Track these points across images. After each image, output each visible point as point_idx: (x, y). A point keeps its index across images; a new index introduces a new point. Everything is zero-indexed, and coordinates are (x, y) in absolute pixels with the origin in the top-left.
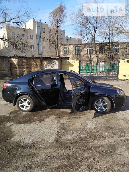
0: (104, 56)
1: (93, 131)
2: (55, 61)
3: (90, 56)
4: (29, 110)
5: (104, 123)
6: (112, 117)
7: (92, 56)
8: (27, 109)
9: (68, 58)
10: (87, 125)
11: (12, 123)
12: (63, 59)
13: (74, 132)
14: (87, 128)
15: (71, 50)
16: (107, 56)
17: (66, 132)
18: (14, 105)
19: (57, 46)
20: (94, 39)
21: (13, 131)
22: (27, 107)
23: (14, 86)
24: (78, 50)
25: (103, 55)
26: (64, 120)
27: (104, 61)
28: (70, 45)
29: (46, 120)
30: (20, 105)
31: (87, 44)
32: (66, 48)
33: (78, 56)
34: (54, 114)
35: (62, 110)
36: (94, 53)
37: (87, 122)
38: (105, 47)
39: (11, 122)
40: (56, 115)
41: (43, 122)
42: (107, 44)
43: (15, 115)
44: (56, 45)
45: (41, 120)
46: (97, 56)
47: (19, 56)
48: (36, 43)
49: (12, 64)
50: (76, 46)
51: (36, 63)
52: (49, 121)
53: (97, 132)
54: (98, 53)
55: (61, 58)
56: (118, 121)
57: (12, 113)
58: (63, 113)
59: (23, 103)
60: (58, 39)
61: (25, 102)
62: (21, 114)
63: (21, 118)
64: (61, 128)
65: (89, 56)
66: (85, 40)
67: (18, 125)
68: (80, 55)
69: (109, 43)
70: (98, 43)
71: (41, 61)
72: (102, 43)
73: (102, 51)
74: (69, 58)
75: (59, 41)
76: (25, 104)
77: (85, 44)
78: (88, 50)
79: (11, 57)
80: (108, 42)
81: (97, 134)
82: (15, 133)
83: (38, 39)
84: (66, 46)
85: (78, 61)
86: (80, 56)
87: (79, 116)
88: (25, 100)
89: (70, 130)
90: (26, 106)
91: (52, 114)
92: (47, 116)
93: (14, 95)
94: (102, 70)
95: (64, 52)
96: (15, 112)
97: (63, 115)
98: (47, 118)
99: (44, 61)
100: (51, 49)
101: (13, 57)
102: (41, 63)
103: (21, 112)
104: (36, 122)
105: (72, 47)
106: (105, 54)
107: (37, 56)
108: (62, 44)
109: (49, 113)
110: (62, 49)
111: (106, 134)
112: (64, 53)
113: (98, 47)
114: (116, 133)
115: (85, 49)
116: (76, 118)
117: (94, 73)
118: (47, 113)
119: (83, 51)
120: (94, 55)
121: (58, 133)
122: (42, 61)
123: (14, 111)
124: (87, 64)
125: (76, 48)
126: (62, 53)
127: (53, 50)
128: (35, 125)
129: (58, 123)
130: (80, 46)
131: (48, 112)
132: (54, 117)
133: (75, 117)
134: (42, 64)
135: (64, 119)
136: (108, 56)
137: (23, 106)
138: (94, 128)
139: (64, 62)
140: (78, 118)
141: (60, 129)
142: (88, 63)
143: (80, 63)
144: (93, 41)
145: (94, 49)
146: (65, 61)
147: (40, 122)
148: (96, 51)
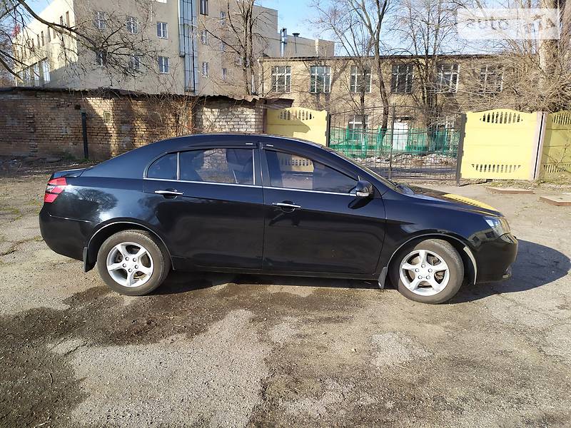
0: (409, 100)
1: (406, 376)
2: (242, 112)
3: (362, 100)
4: (146, 289)
5: (441, 343)
6: (467, 318)
7: (369, 101)
8: (141, 283)
9: (290, 102)
10: (379, 349)
11: (77, 342)
12: (270, 104)
13: (331, 384)
14: (378, 362)
15: (299, 77)
16: (417, 100)
17: (296, 381)
18: (89, 267)
19: (248, 63)
20: (375, 42)
21: (78, 376)
22: (139, 274)
23: (89, 193)
24: (320, 79)
25: (406, 97)
26: (283, 331)
27: (407, 119)
28: (294, 59)
29: (214, 328)
30: (112, 267)
31: (351, 58)
32: (281, 69)
33: (322, 98)
34: (243, 306)
35: (273, 289)
36: (373, 89)
37: (376, 337)
38: (411, 70)
39: (74, 336)
40: (251, 308)
41: (202, 336)
42: (420, 60)
43: (90, 309)
44: (245, 59)
45: (194, 331)
46: (385, 101)
47: (116, 90)
48: (177, 49)
49: (88, 117)
50: (313, 63)
51: (175, 115)
52: (226, 334)
53: (422, 381)
54: (388, 89)
55: (266, 101)
56: (493, 336)
57: (78, 297)
58: (281, 299)
59: (124, 261)
60: (254, 37)
61: (131, 257)
62: (114, 302)
63: (112, 319)
64: (274, 366)
65: (357, 98)
66: (346, 44)
67: (100, 349)
68: (327, 95)
69: (427, 57)
70: (391, 57)
71: (194, 110)
72: (401, 57)
73: (401, 85)
74: (292, 101)
75: (257, 46)
76: (131, 263)
77: (346, 59)
78: (353, 77)
79: (85, 93)
80: (424, 53)
81: (423, 391)
82: (86, 387)
83: (182, 37)
84: (282, 64)
85: (324, 113)
86: (327, 99)
87: (341, 314)
88: (131, 249)
89: (312, 376)
90: (135, 271)
91: (235, 305)
92: (219, 314)
93: (86, 230)
94: (400, 148)
95: (274, 83)
96: (92, 293)
97: (281, 309)
98: (216, 319)
99: (205, 109)
100: (229, 70)
101: (94, 93)
102: (194, 117)
103: (116, 294)
104: (174, 337)
105: (300, 66)
106: (411, 94)
107: (180, 92)
108: (265, 56)
109: (224, 300)
110: (268, 73)
111: (459, 392)
112: (274, 88)
113: (387, 71)
114: (499, 387)
115: (346, 76)
116: (328, 320)
117: (373, 159)
118: (218, 301)
119: (338, 82)
120: (374, 95)
121: (265, 387)
122: (196, 110)
123: (88, 291)
124: (350, 126)
125: (312, 72)
126: (267, 88)
127: (236, 74)
128: (170, 350)
129: (261, 340)
130: (328, 63)
131: (222, 295)
132: (245, 314)
133: (326, 315)
134: (196, 121)
135: (284, 326)
136: (421, 100)
137: (122, 273)
138: (407, 365)
139: (275, 114)
140: (337, 320)
141: (271, 369)
142: (354, 123)
143: (329, 118)
144: (373, 47)
145: (374, 76)
146: (278, 113)
147: (190, 337)
148: (382, 83)
